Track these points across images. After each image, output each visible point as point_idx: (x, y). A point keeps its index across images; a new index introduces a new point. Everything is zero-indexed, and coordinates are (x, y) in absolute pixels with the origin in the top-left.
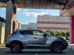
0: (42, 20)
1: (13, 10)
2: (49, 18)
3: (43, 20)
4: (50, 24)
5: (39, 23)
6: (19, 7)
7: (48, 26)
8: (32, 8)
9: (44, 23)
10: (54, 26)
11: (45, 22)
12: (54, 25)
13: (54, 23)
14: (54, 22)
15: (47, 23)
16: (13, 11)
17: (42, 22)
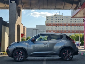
0: (51, 21)
1: (17, 11)
2: (60, 19)
3: (53, 21)
4: (62, 27)
5: (48, 26)
6: (23, 8)
7: (60, 29)
8: (39, 9)
9: (55, 26)
10: (67, 29)
11: (56, 24)
12: (67, 27)
13: (67, 26)
14: (67, 23)
15: (59, 26)
16: (17, 14)
17: (51, 24)
